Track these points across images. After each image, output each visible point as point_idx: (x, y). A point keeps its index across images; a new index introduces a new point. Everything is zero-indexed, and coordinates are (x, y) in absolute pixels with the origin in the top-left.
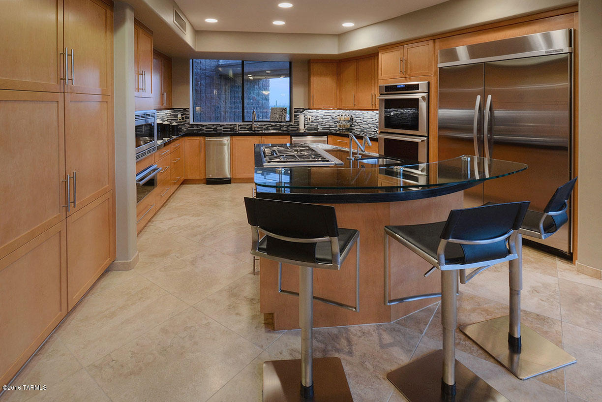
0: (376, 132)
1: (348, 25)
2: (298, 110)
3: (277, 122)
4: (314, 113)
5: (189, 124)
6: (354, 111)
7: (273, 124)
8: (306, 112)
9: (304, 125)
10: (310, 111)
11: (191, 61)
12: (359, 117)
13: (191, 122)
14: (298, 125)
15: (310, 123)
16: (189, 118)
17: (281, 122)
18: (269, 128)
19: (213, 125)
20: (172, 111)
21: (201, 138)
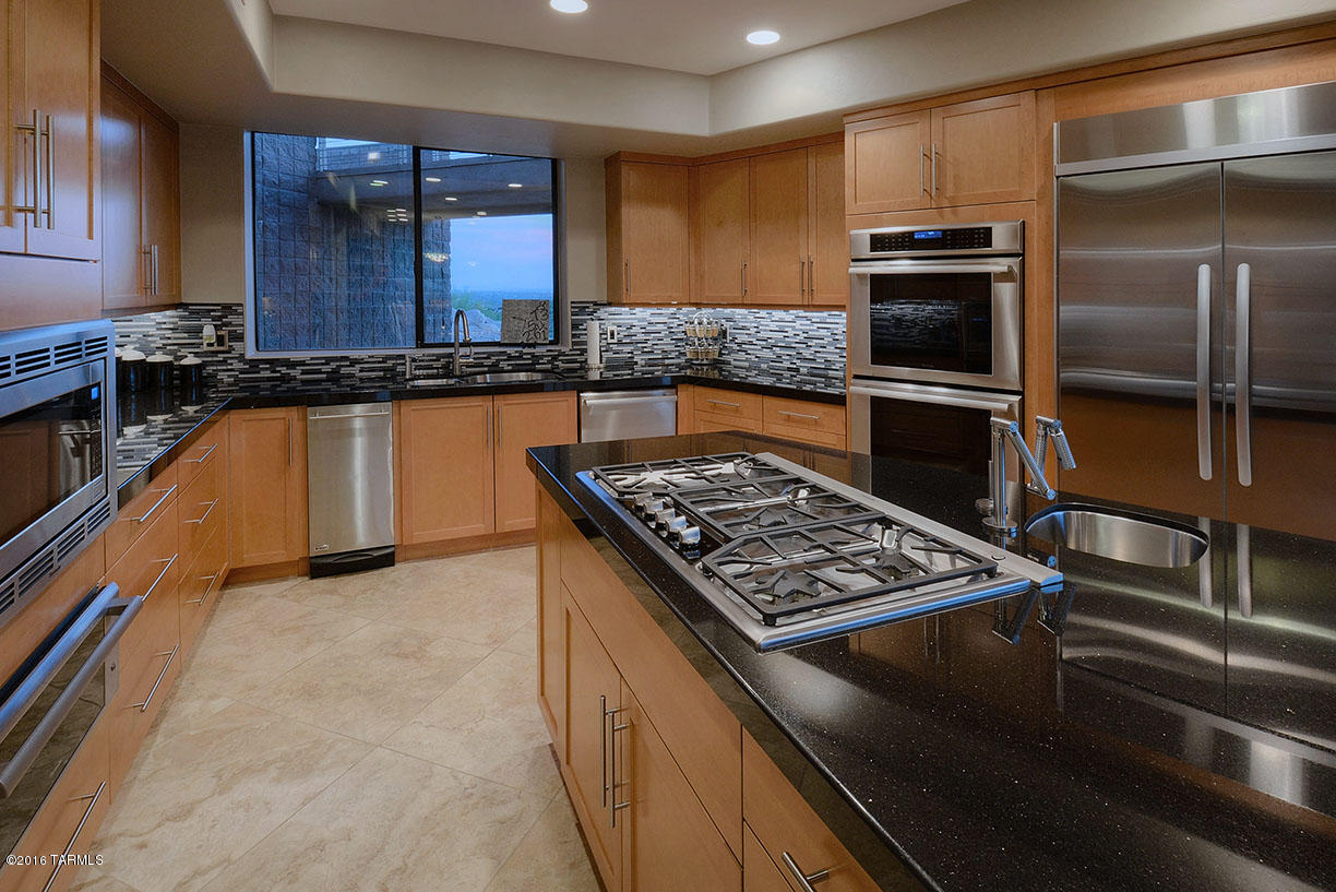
0: (797, 370)
1: (763, 38)
2: (581, 308)
3: (523, 345)
4: (625, 315)
5: (241, 358)
6: (728, 311)
7: (510, 350)
8: (602, 312)
9: (601, 352)
10: (612, 309)
11: (247, 137)
12: (743, 328)
13: (251, 354)
14: (584, 352)
15: (615, 347)
16: (240, 338)
17: (534, 345)
18: (502, 364)
19: (328, 360)
20: (180, 312)
21: (292, 414)
